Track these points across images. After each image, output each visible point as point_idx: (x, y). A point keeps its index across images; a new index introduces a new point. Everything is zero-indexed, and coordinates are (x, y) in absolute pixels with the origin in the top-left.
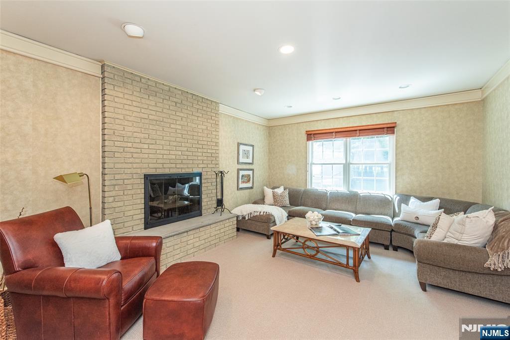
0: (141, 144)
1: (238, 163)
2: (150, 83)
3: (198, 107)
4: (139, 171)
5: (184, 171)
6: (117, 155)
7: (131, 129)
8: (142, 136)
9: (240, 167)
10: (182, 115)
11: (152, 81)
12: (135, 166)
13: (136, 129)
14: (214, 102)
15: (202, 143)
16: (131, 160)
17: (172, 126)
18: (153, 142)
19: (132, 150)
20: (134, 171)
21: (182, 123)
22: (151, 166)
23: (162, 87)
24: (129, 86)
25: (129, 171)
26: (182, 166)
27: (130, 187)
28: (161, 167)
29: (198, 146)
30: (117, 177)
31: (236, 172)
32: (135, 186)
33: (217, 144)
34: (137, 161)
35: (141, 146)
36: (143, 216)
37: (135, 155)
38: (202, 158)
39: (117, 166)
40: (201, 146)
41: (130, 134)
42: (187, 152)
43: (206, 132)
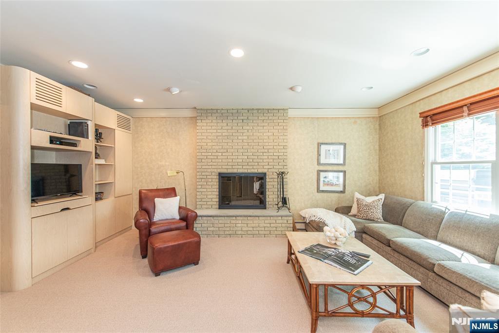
0: (217, 153)
1: (319, 164)
2: (223, 111)
3: (263, 118)
4: (216, 170)
5: (249, 171)
6: (203, 161)
7: (210, 144)
8: (217, 147)
9: (321, 168)
10: (248, 128)
11: (224, 110)
12: (213, 167)
13: (214, 144)
14: (281, 109)
15: (268, 147)
16: (211, 164)
17: (240, 138)
18: (225, 151)
19: (212, 157)
20: (213, 170)
21: (248, 134)
22: (223, 167)
23: (231, 111)
24: (210, 118)
25: (209, 170)
26: (248, 167)
27: (210, 180)
28: (231, 168)
29: (263, 151)
30: (203, 174)
31: (316, 174)
32: (214, 180)
33: (285, 147)
34: (214, 164)
35: (217, 154)
36: (218, 200)
37: (213, 160)
38: (268, 160)
39: (203, 167)
40: (266, 151)
41: (210, 147)
42: (252, 156)
43: (271, 138)
